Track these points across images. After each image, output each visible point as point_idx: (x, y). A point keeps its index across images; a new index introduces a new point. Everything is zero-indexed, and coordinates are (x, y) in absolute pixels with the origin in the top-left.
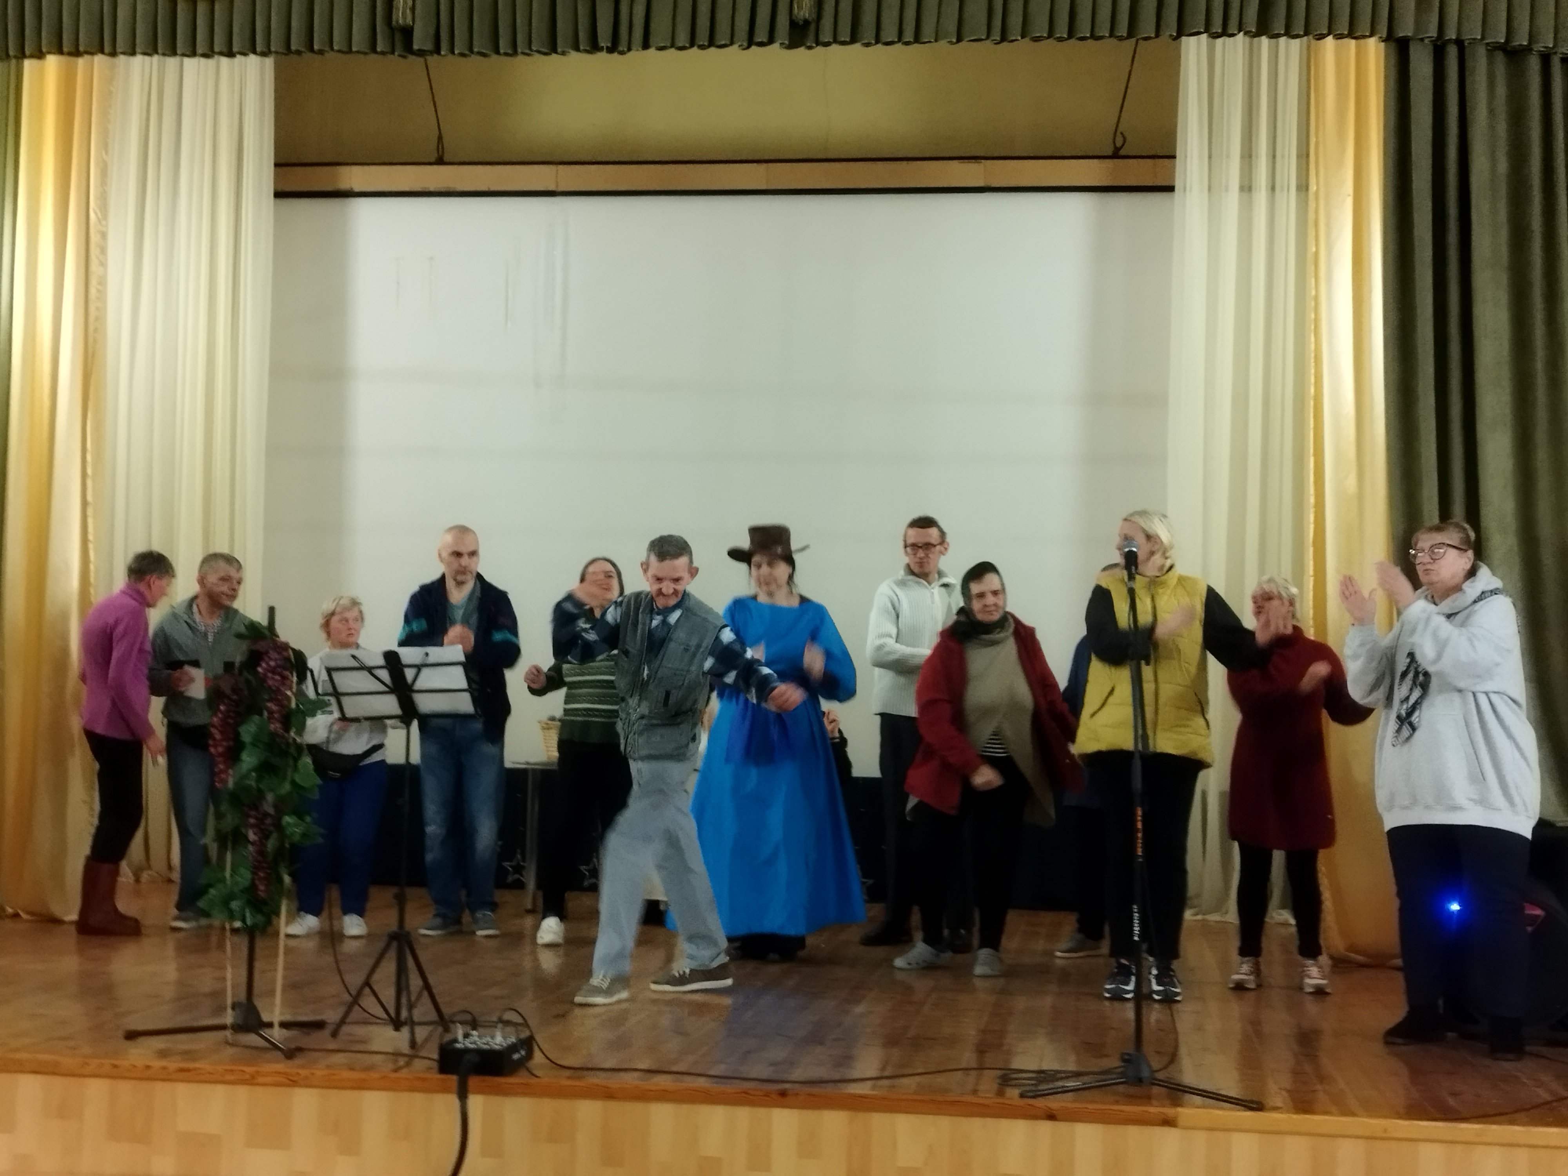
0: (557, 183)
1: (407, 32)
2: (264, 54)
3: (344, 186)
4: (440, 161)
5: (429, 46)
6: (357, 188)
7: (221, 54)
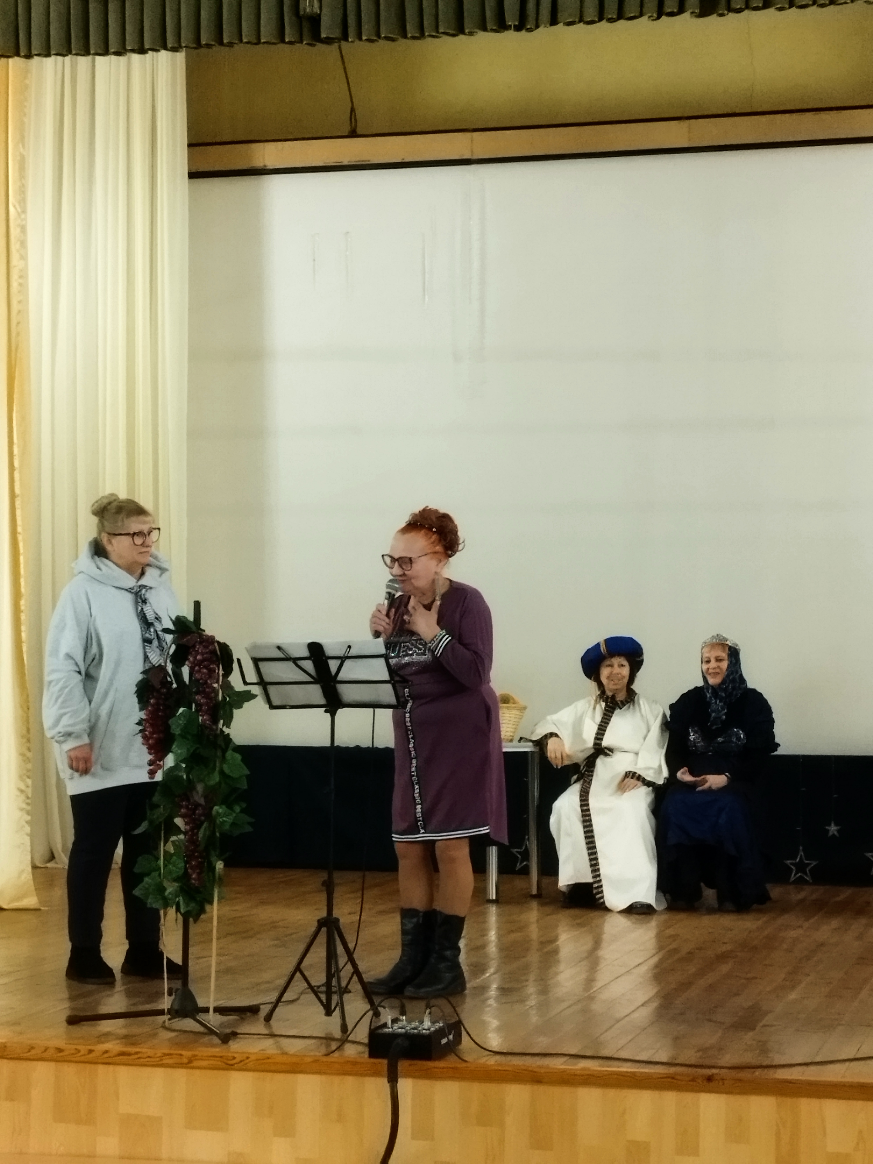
0: (472, 152)
1: (315, 21)
2: (174, 50)
3: (258, 163)
4: (353, 134)
5: (337, 33)
6: (271, 164)
7: (133, 51)
